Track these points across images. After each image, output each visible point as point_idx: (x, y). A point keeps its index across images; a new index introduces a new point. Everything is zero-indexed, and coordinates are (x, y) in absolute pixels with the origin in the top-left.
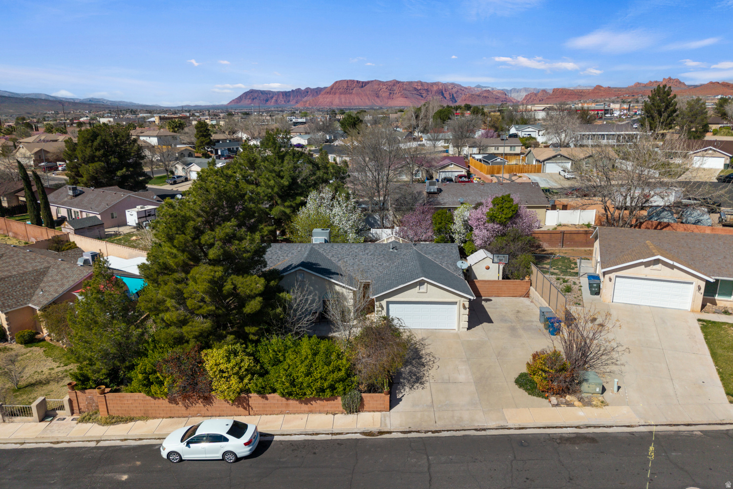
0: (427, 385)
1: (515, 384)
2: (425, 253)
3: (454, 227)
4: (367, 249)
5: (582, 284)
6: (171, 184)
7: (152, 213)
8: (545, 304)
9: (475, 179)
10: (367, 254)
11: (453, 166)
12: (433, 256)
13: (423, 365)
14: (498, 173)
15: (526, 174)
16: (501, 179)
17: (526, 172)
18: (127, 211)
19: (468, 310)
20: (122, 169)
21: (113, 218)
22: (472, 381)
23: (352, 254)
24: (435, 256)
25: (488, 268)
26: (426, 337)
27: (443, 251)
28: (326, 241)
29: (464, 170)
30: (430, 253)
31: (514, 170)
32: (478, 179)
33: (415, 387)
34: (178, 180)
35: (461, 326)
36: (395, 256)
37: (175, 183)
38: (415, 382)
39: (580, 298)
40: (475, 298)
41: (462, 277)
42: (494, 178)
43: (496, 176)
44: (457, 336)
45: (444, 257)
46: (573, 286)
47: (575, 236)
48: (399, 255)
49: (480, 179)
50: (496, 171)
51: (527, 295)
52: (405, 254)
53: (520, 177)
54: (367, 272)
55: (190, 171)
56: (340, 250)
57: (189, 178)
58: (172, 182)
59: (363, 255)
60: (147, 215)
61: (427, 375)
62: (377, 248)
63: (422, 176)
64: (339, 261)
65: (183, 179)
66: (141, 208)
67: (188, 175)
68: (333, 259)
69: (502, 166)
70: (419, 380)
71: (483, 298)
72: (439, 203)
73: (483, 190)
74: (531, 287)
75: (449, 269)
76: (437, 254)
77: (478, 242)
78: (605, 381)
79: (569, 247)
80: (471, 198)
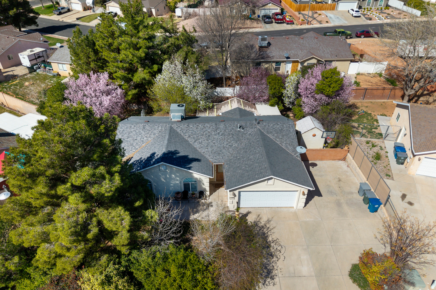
0: (277, 280)
1: (349, 278)
2: (268, 132)
3: (285, 92)
4: (218, 128)
5: (387, 150)
6: (58, 15)
7: (41, 55)
8: (364, 179)
9: (287, 17)
10: (219, 134)
11: (271, 4)
12: (274, 135)
13: (272, 255)
14: (304, 10)
15: (323, 12)
16: (306, 17)
17: (324, 10)
18: (19, 54)
19: (306, 195)
20: (13, 9)
21: (10, 59)
22: (313, 274)
23: (206, 134)
24: (276, 135)
25: (314, 136)
26: (270, 217)
27: (282, 129)
28: (183, 118)
29: (279, 8)
30: (271, 132)
31: (315, 8)
32: (289, 17)
33: (267, 283)
34: (62, 11)
35: (299, 205)
36: (242, 136)
37: (60, 14)
38: (267, 277)
39: (388, 168)
40: (314, 189)
41: (299, 159)
42: (301, 15)
43: (302, 14)
44: (295, 214)
45: (283, 136)
46: (380, 151)
47: (375, 92)
48: (245, 134)
49: (291, 16)
50: (302, 8)
51: (344, 159)
52: (250, 134)
53: (320, 15)
54: (219, 154)
55: (71, 3)
56: (195, 129)
57: (70, 8)
58: (58, 13)
59: (215, 135)
60: (37, 57)
61: (275, 267)
62: (226, 128)
63: (248, 12)
64: (195, 142)
65: (66, 10)
66: (31, 51)
67: (70, 6)
68: (189, 139)
69: (307, 5)
70: (269, 274)
71: (310, 162)
72: (268, 57)
73: (303, 44)
74: (349, 154)
75: (288, 149)
76: (277, 133)
77: (306, 109)
78: (422, 273)
79: (368, 99)
80: (293, 52)
